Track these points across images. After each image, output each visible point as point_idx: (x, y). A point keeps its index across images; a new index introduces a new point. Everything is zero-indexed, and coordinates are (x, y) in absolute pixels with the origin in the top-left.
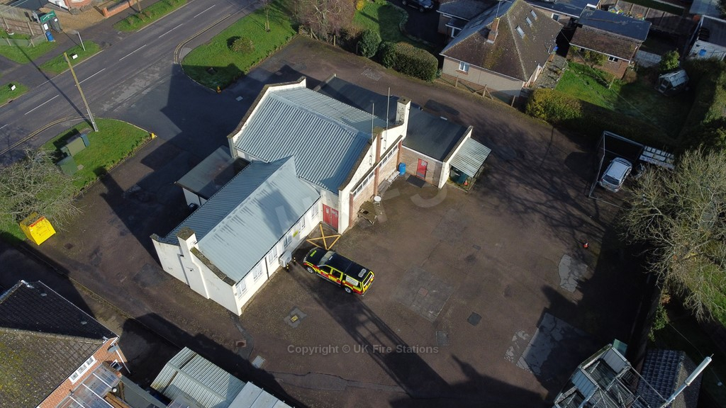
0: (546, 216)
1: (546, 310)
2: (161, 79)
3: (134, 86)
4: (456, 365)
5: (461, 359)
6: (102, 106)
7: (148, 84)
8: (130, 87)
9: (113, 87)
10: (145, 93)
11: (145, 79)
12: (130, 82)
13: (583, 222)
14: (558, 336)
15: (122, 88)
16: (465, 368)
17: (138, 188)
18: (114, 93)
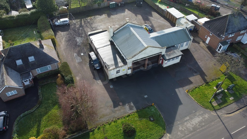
0: (91, 25)
1: (113, 15)
2: (179, 124)
3: (193, 125)
4: (137, 16)
5: (136, 16)
6: (208, 117)
7: (186, 123)
8: (195, 124)
9: (203, 128)
10: (188, 118)
11: (187, 128)
12: (195, 129)
13: (84, 22)
14: (115, 13)
15: (199, 125)
16: (136, 15)
17: (194, 74)
18: (203, 124)
